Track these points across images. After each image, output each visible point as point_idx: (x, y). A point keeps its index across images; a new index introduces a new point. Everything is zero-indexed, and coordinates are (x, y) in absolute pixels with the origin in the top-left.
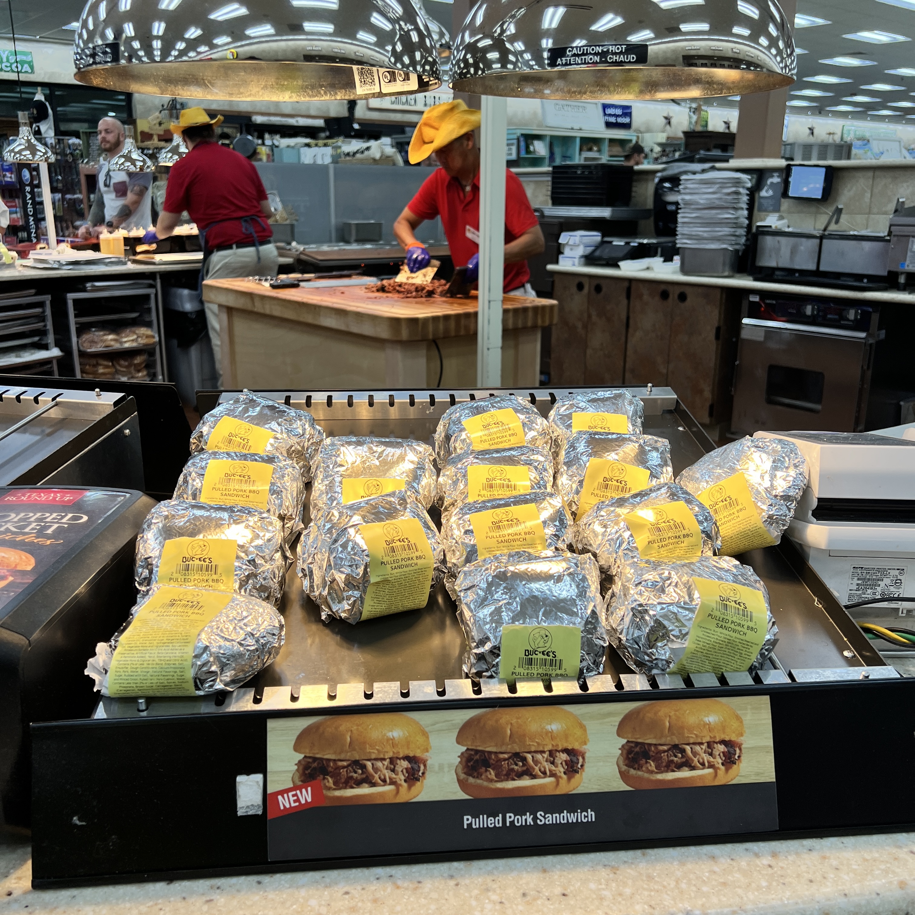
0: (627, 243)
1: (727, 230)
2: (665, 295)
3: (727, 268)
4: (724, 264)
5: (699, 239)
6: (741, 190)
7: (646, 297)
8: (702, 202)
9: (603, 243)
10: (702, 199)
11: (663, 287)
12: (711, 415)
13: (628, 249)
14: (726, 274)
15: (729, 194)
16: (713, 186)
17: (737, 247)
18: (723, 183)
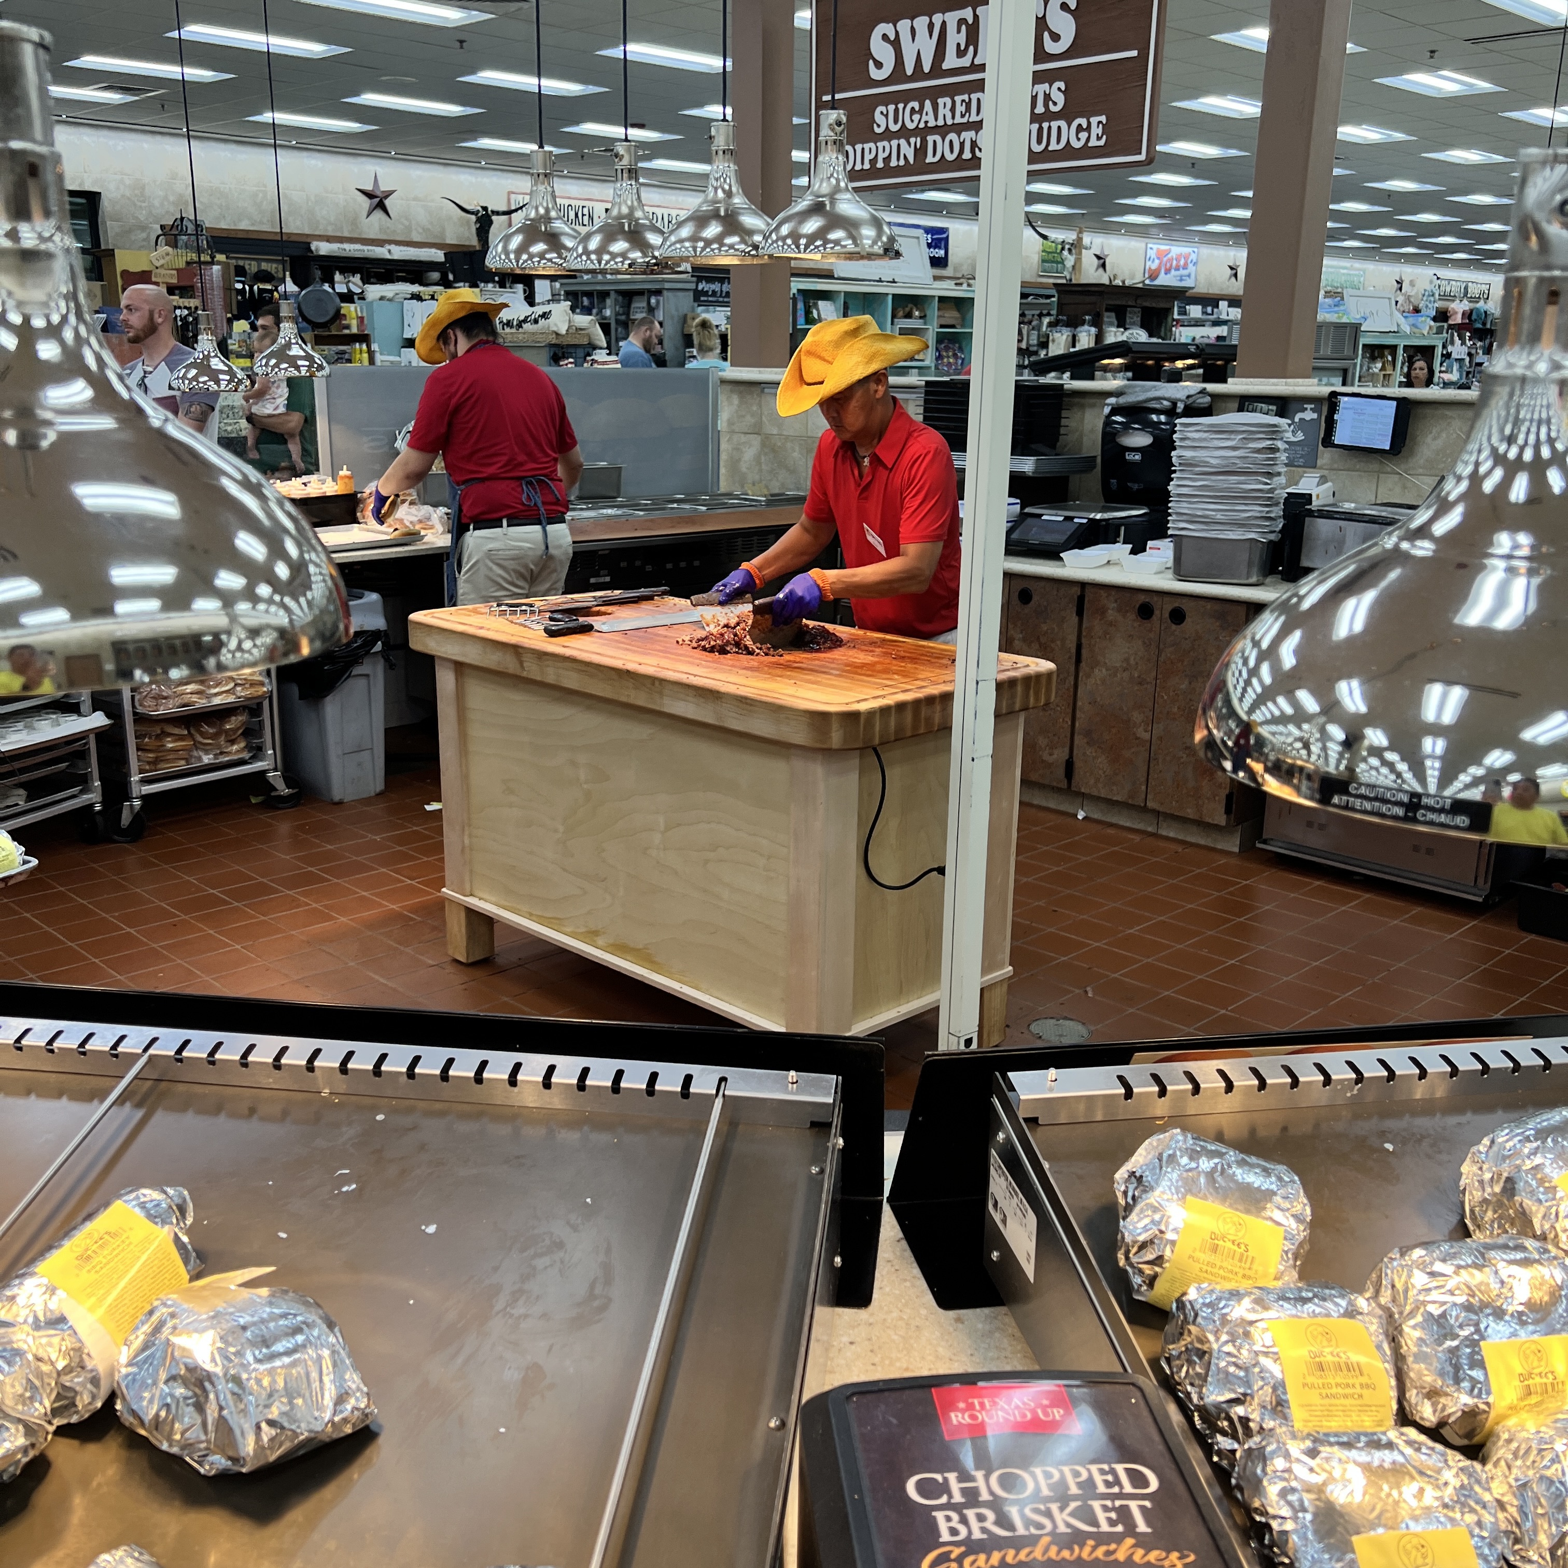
0: (1069, 519)
1: (1256, 510)
2: (1145, 612)
3: (1255, 570)
4: (1250, 564)
5: (1209, 522)
6: (1280, 444)
7: (1111, 614)
8: (1214, 461)
9: (1023, 516)
10: (1213, 458)
11: (1142, 598)
12: (1228, 811)
13: (1070, 528)
14: (1253, 580)
15: (1258, 451)
16: (1232, 437)
17: (1272, 537)
18: (1250, 433)
